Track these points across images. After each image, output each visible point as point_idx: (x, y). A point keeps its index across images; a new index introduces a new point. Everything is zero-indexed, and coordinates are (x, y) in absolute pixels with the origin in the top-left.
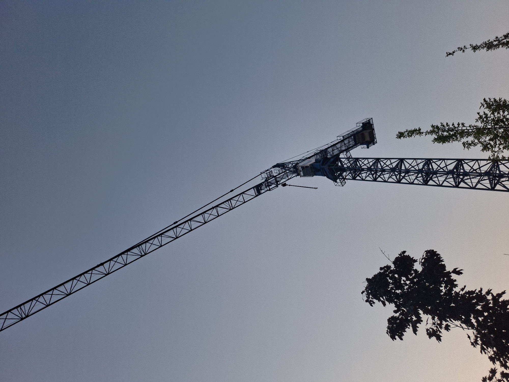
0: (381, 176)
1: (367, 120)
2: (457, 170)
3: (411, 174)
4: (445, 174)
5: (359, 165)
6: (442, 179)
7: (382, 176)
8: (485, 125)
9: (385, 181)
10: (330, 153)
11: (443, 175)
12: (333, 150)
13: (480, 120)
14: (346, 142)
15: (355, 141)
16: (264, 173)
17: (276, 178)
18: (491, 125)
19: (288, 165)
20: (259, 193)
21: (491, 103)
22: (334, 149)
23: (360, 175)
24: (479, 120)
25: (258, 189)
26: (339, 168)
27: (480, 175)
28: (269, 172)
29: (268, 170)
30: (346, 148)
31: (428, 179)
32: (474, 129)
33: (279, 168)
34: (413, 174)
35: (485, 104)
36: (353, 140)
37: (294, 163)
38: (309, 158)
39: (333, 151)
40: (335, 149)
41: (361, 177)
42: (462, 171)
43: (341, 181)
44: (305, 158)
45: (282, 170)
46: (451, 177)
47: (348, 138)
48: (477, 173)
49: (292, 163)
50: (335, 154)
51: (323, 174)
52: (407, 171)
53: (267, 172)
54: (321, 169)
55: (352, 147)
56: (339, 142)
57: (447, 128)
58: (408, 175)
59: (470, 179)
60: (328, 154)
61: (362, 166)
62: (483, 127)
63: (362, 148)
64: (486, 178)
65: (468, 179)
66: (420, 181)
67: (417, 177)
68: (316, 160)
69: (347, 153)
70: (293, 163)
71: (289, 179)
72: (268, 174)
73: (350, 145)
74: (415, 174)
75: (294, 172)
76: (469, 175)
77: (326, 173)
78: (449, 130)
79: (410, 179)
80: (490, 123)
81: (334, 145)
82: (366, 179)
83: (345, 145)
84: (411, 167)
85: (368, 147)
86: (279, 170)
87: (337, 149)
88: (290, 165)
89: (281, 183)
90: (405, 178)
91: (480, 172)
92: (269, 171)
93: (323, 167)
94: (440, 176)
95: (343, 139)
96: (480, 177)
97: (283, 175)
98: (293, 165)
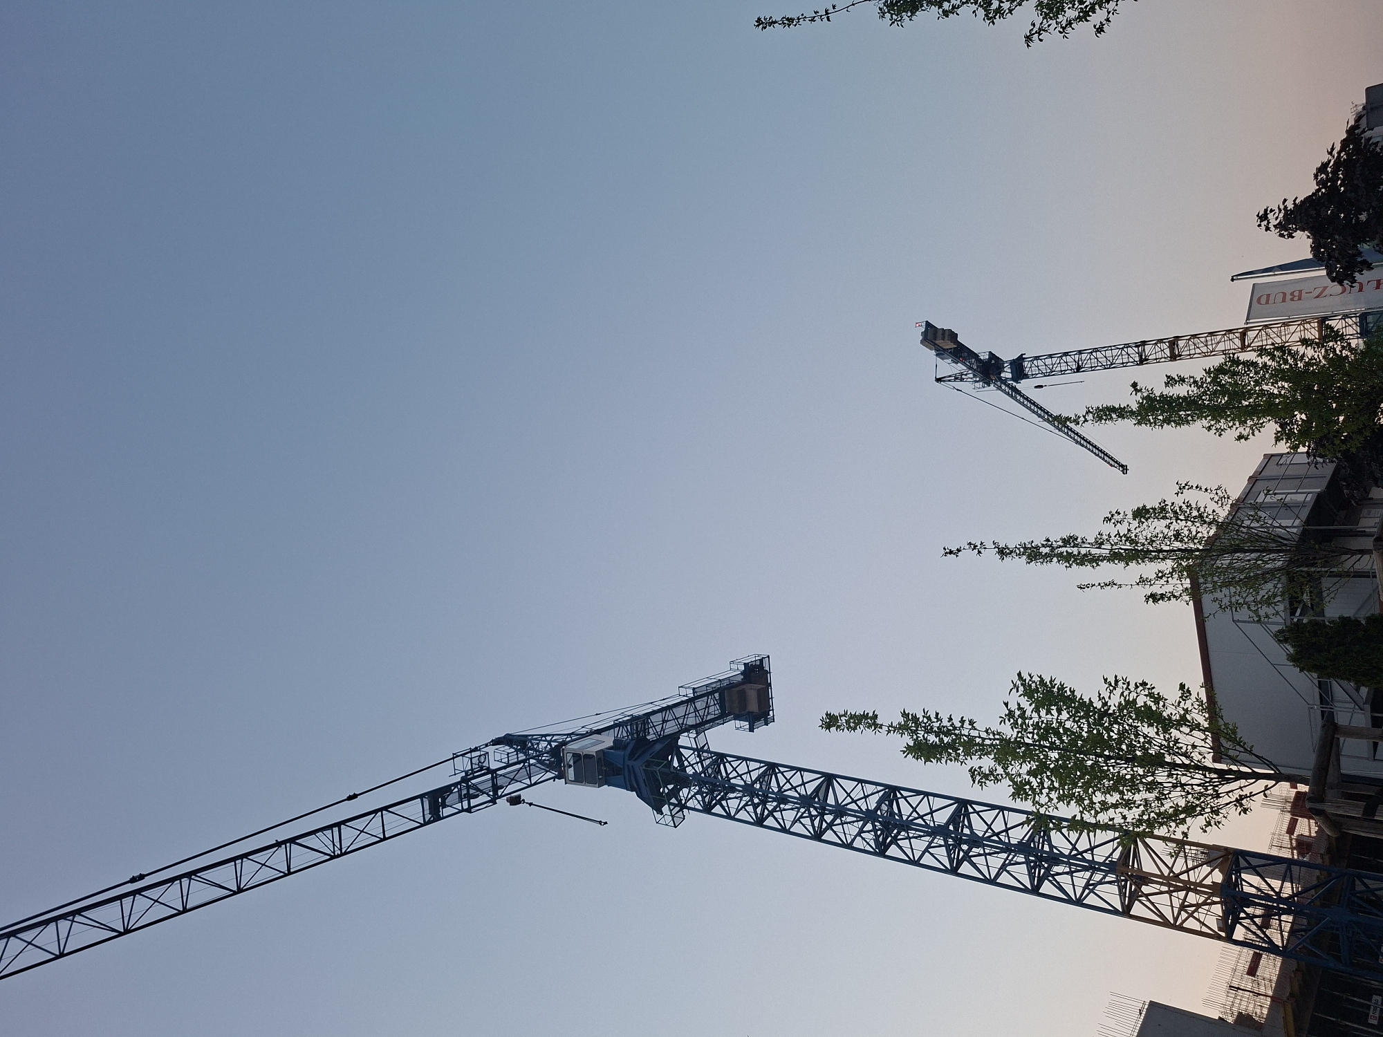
0: (774, 813)
1: (757, 658)
2: (956, 829)
3: (850, 819)
4: (928, 834)
5: (724, 774)
6: (920, 845)
7: (777, 815)
8: (1020, 735)
9: (784, 830)
10: (654, 726)
11: (922, 834)
12: (664, 721)
13: (1009, 721)
14: (700, 704)
15: (722, 707)
16: (463, 755)
17: (496, 778)
18: (1033, 737)
19: (538, 744)
20: (436, 817)
21: (1032, 685)
22: (666, 719)
23: (724, 803)
24: (1006, 720)
25: (436, 801)
26: (673, 773)
27: (1008, 848)
28: (480, 756)
29: (476, 749)
30: (698, 722)
31: (888, 841)
32: (994, 739)
33: (511, 747)
34: (854, 822)
35: (1020, 685)
36: (718, 703)
37: (555, 741)
38: (599, 732)
39: (663, 724)
40: (670, 718)
41: (727, 808)
42: (966, 831)
43: (673, 813)
44: (587, 730)
45: (517, 754)
46: (942, 843)
47: (707, 695)
48: (1000, 841)
49: (548, 738)
50: (667, 732)
51: (629, 786)
52: (840, 811)
53: (474, 754)
54: (626, 767)
55: (714, 722)
56: (682, 703)
57: (937, 724)
58: (841, 821)
59: (984, 857)
60: (650, 730)
61: (732, 778)
62: (1016, 739)
63: (737, 729)
64: (1021, 858)
65: (980, 855)
66: (868, 843)
67: (861, 831)
68: (615, 742)
69: (698, 734)
70: (551, 741)
71: (531, 785)
72: (474, 761)
73: (708, 713)
74: (857, 821)
75: (549, 767)
76: (984, 846)
77: (638, 785)
78: (940, 732)
79: (845, 834)
80: (1030, 733)
81: (669, 708)
82: (736, 817)
83: (697, 713)
84: (850, 800)
85: (751, 730)
86: (508, 754)
87: (674, 719)
88: (543, 744)
89: (506, 792)
90: (833, 827)
91: (1007, 841)
92: (478, 753)
93: (631, 763)
94: (916, 838)
95: (692, 695)
96: (1006, 855)
97: (519, 771)
98: (551, 746)
